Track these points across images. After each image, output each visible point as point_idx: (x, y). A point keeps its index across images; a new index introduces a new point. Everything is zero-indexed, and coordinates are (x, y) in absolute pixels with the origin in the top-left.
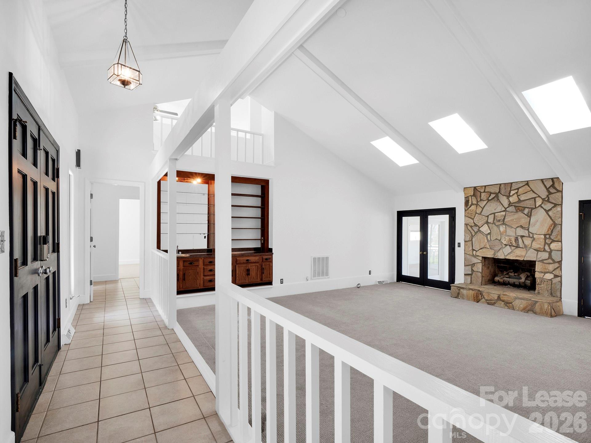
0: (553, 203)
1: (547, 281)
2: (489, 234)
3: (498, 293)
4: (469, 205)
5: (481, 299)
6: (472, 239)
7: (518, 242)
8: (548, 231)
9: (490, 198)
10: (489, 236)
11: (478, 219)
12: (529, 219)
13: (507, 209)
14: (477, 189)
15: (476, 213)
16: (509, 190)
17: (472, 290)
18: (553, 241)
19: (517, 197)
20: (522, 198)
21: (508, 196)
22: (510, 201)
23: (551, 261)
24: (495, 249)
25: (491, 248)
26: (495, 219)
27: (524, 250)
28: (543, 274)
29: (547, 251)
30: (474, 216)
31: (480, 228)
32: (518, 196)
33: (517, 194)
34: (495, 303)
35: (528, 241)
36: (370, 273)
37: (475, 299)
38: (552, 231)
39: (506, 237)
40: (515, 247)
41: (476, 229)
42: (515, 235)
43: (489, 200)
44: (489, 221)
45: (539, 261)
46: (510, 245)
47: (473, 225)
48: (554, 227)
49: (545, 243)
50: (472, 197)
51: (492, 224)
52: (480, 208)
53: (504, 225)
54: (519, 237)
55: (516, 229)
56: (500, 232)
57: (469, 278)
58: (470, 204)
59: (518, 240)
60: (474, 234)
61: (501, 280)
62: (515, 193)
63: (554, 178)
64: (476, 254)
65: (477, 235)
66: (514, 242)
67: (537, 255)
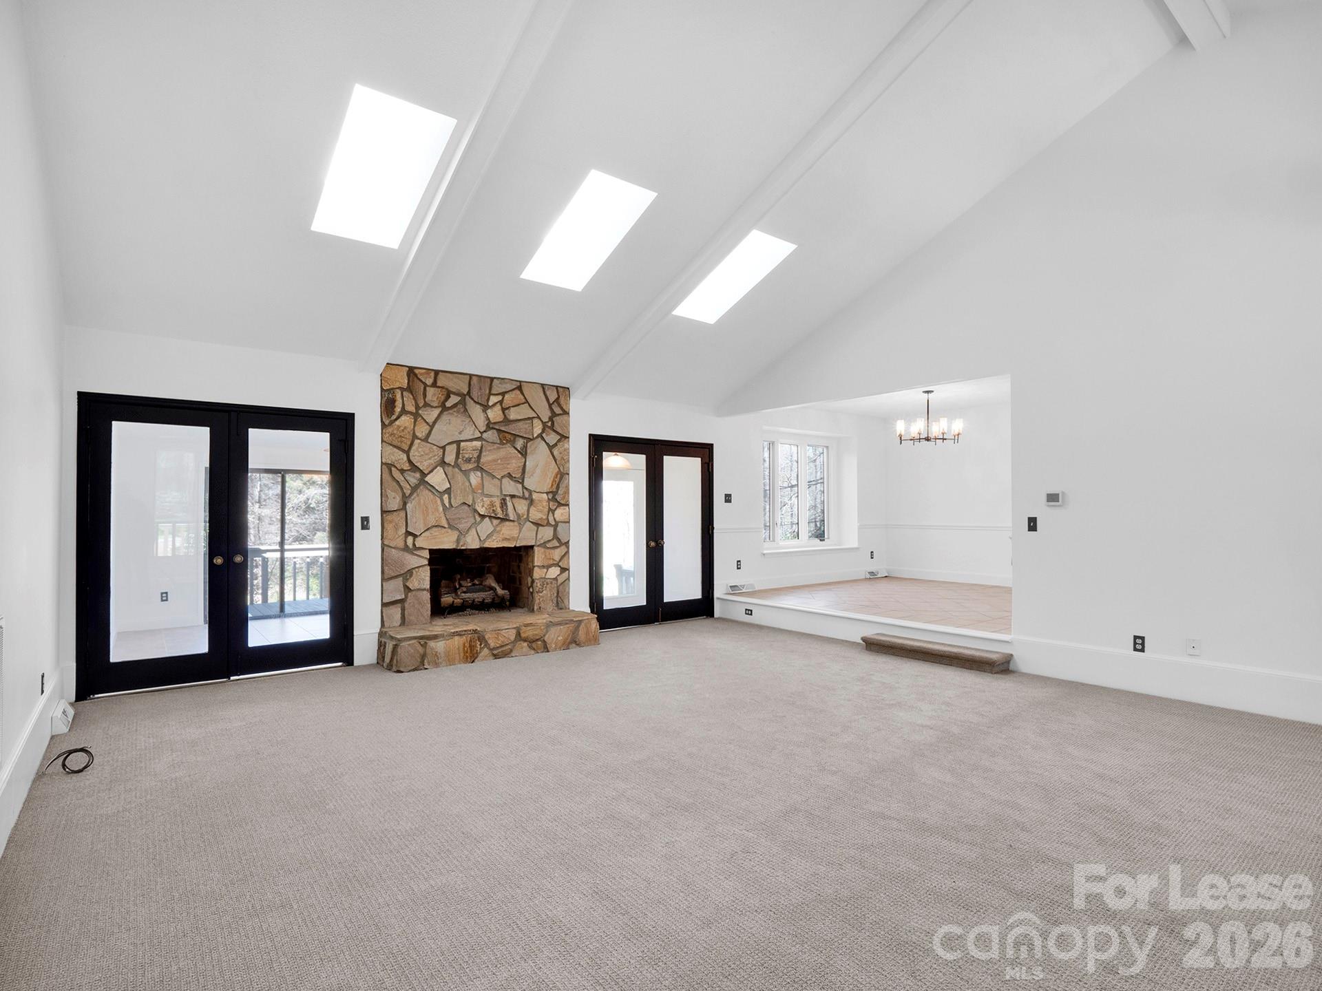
0: (558, 433)
1: (551, 583)
2: (448, 491)
3: (515, 626)
4: (397, 414)
5: (480, 653)
6: (405, 504)
7: (507, 510)
8: (552, 485)
9: (448, 404)
10: (446, 496)
11: (422, 453)
12: (524, 460)
13: (485, 435)
14: (416, 375)
15: (415, 437)
16: (487, 392)
17: (459, 634)
18: (560, 505)
19: (501, 412)
20: (513, 414)
21: (485, 407)
22: (488, 419)
23: (555, 543)
24: (461, 526)
25: (451, 527)
26: (460, 457)
27: (516, 526)
28: (545, 570)
29: (551, 525)
30: (409, 443)
31: (426, 475)
32: (504, 410)
33: (501, 405)
34: (511, 651)
35: (522, 506)
36: (42, 684)
37: (467, 658)
38: (558, 487)
39: (485, 499)
40: (499, 520)
41: (413, 478)
42: (499, 495)
43: (444, 409)
44: (447, 460)
45: (538, 546)
46: (490, 517)
47: (406, 466)
48: (561, 479)
49: (550, 509)
50: (404, 393)
51: (453, 467)
52: (425, 424)
53: (477, 470)
54: (508, 498)
55: (500, 480)
56: (471, 486)
57: (396, 612)
58: (398, 410)
59: (506, 504)
60: (409, 492)
62: (496, 401)
63: (560, 387)
64: (414, 545)
65: (418, 495)
66: (499, 510)
67: (537, 534)
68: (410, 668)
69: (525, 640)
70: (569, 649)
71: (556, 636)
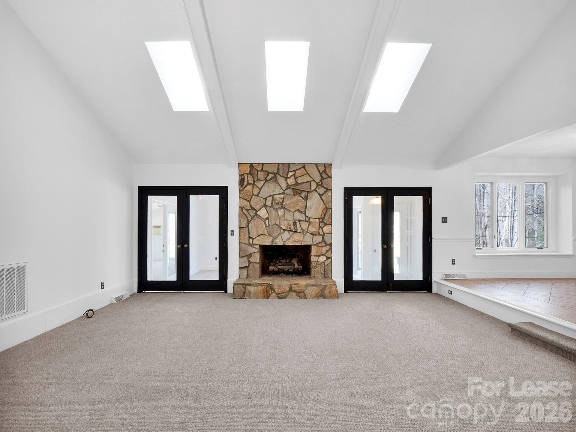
0: (325, 188)
1: (321, 264)
2: (268, 218)
3: (289, 284)
4: (245, 185)
5: (271, 294)
6: (248, 225)
7: (296, 227)
8: (321, 215)
9: (268, 178)
10: (267, 220)
11: (256, 201)
12: (306, 202)
13: (286, 192)
14: (253, 167)
15: (253, 194)
16: (287, 171)
17: (261, 285)
18: (326, 224)
19: (294, 180)
20: (300, 181)
21: (286, 178)
22: (287, 183)
23: (323, 244)
24: (274, 235)
25: (269, 235)
26: (274, 202)
27: (302, 235)
28: (318, 258)
29: (321, 235)
30: (250, 197)
31: (257, 211)
32: (295, 178)
33: (294, 176)
34: (287, 296)
35: (305, 225)
36: (102, 286)
37: (264, 296)
38: (325, 216)
39: (285, 222)
40: (293, 232)
41: (252, 213)
42: (293, 220)
43: (266, 181)
44: (267, 204)
45: (314, 245)
46: (288, 231)
47: (249, 208)
48: (326, 211)
49: (320, 227)
50: (248, 175)
51: (270, 207)
52: (258, 188)
53: (282, 208)
54: (297, 221)
55: (293, 213)
56: (279, 215)
57: (245, 271)
58: (246, 183)
59: (296, 224)
60: (251, 219)
61: (276, 269)
62: (292, 175)
63: (326, 164)
64: (253, 243)
65: (254, 220)
66: (292, 227)
67: (313, 239)
68: (238, 297)
69: (295, 291)
70: (319, 299)
71: (311, 292)
